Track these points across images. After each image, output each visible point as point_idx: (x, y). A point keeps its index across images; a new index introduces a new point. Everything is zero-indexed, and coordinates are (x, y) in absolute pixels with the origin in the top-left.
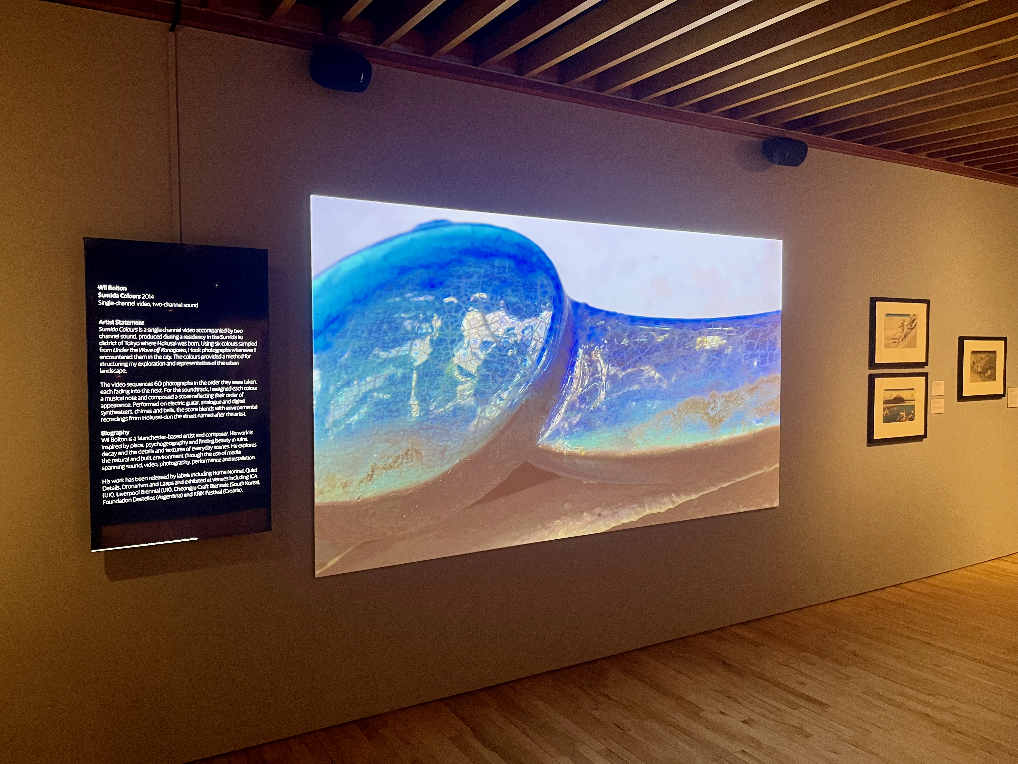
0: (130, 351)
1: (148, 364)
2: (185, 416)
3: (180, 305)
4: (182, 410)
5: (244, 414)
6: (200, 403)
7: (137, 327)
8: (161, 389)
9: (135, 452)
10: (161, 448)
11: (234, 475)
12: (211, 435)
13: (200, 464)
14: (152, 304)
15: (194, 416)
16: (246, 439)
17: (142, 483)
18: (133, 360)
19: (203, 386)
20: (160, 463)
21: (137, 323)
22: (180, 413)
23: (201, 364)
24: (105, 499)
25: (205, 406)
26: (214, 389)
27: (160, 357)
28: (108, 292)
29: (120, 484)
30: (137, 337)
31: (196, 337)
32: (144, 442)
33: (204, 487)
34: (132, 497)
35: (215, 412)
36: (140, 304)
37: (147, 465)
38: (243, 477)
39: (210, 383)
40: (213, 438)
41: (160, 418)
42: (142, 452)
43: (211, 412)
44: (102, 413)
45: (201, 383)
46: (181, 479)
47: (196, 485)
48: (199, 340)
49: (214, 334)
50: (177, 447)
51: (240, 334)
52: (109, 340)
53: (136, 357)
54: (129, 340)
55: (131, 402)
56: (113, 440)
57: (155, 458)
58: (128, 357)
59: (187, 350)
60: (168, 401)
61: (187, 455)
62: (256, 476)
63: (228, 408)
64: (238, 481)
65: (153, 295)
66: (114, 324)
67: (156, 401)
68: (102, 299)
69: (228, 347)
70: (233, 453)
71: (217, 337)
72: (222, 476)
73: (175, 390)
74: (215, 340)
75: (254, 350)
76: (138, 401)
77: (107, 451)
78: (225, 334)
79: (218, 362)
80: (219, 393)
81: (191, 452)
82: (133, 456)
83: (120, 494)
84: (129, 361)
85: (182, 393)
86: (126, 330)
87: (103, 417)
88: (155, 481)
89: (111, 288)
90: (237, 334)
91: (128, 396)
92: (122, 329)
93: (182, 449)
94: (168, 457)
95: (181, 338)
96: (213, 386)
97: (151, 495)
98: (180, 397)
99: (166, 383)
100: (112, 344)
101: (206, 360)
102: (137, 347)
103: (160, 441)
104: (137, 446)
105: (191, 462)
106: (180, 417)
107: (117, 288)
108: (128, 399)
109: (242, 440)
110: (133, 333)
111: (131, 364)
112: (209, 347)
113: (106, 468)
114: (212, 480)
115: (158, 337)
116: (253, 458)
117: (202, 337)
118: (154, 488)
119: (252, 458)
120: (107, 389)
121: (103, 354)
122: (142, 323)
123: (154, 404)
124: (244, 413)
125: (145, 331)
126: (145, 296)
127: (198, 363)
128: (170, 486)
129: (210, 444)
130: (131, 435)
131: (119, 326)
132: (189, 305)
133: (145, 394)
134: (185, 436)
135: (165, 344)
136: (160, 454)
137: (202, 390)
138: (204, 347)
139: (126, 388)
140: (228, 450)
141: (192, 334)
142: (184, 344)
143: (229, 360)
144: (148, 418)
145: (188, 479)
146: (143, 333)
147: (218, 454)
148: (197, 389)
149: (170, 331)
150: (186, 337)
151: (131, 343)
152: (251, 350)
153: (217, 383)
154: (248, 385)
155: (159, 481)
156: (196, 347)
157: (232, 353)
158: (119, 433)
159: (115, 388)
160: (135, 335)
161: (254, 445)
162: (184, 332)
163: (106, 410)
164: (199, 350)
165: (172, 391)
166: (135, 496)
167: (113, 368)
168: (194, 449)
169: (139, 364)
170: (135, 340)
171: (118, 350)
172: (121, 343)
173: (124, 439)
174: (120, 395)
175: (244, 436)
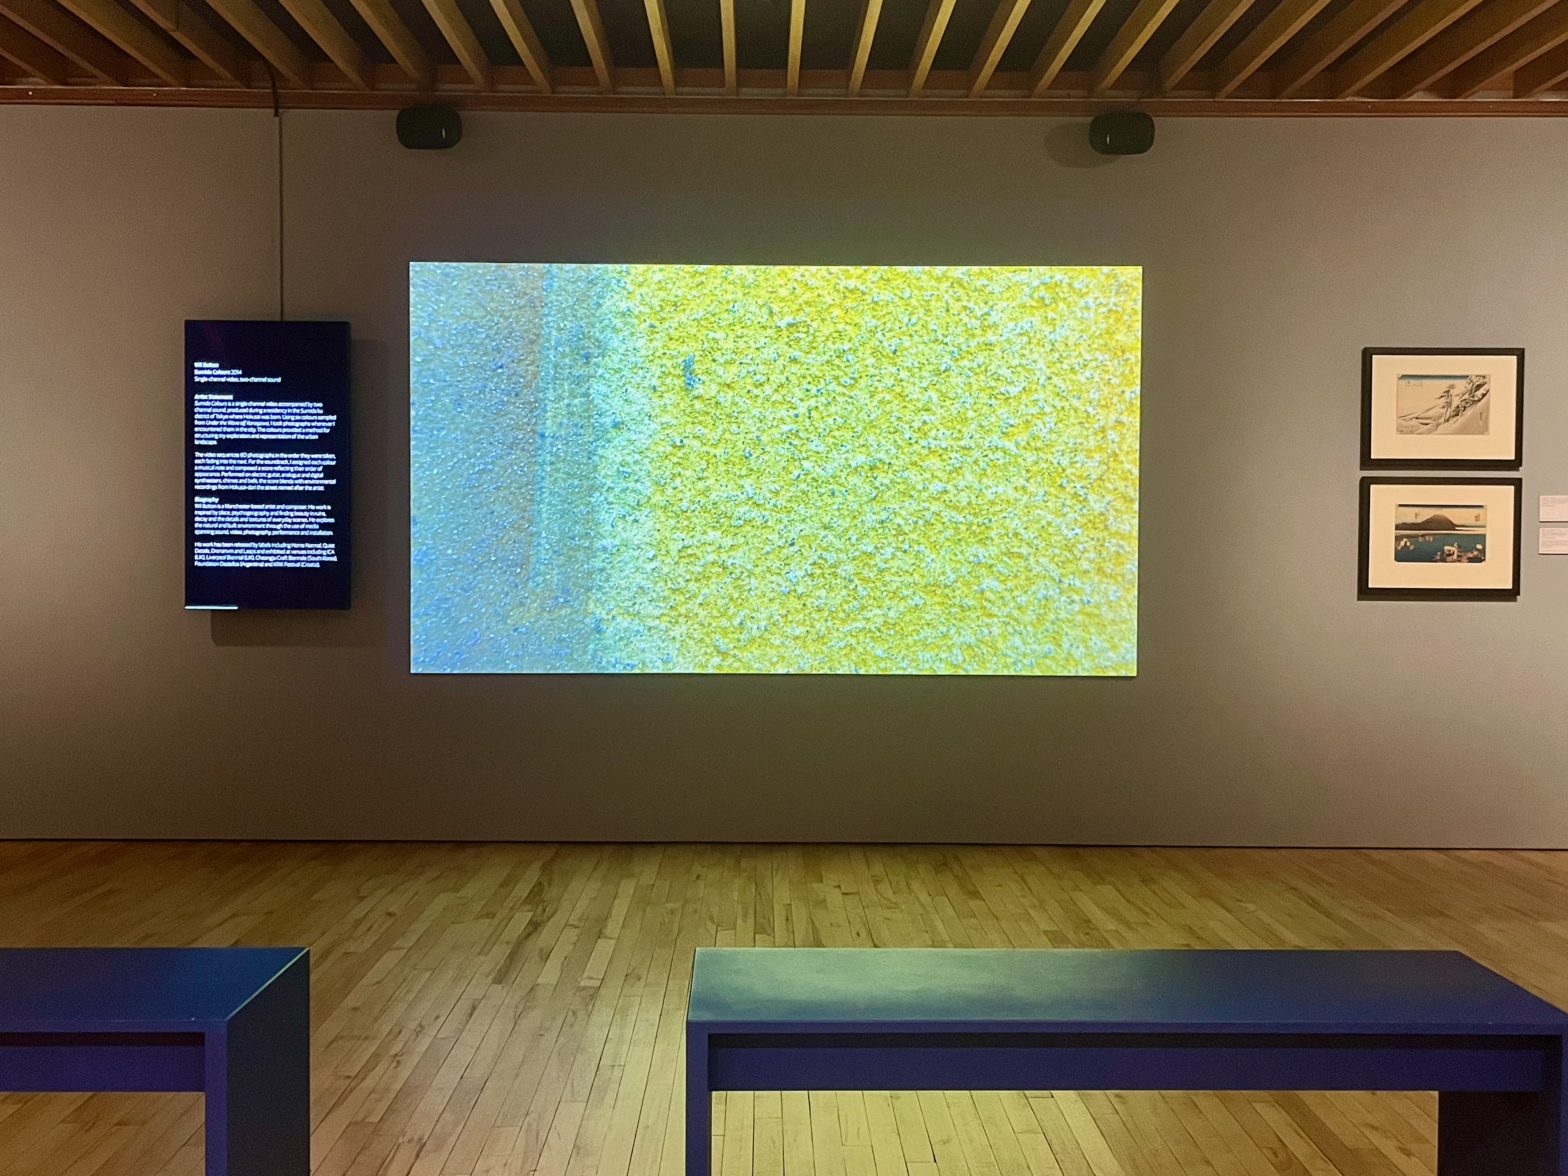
0: (220, 424)
1: (235, 436)
2: (267, 488)
3: (264, 380)
4: (265, 481)
5: (322, 488)
6: (281, 475)
7: (227, 401)
8: (246, 461)
9: (223, 519)
10: (245, 516)
11: (312, 549)
12: (291, 508)
13: (280, 535)
14: (239, 380)
15: (274, 488)
16: (324, 514)
17: (228, 548)
18: (223, 433)
19: (284, 459)
20: (244, 531)
21: (226, 397)
22: (262, 484)
23: (283, 437)
24: (197, 560)
25: (285, 478)
26: (294, 462)
27: (245, 430)
28: (203, 369)
29: (210, 548)
30: (227, 410)
31: (278, 411)
32: (231, 510)
33: (284, 558)
34: (219, 561)
35: (295, 485)
36: (229, 379)
37: (233, 532)
38: (320, 552)
39: (290, 456)
40: (292, 510)
41: (245, 488)
42: (228, 519)
43: (290, 485)
44: (197, 481)
45: (282, 455)
46: (262, 549)
47: (276, 555)
48: (281, 414)
49: (295, 407)
50: (259, 517)
51: (320, 408)
52: (203, 413)
53: (225, 429)
54: (219, 413)
55: (220, 471)
56: (205, 506)
57: (240, 526)
58: (219, 430)
59: (270, 424)
60: (252, 472)
61: (268, 526)
62: (333, 552)
63: (307, 482)
64: (316, 556)
65: (240, 371)
66: (207, 398)
67: (241, 471)
68: (198, 375)
69: (308, 421)
70: (310, 526)
71: (298, 411)
72: (301, 549)
73: (258, 462)
74: (296, 414)
75: (333, 424)
76: (226, 471)
77: (200, 516)
78: (305, 408)
79: (298, 436)
80: (299, 466)
81: (271, 523)
82: (221, 522)
83: (210, 557)
84: (219, 433)
85: (264, 465)
86: (218, 404)
87: (196, 484)
88: (239, 548)
89: (205, 365)
90: (316, 408)
91: (218, 466)
92: (213, 403)
93: (264, 520)
94: (251, 526)
95: (265, 411)
96: (293, 459)
97: (236, 561)
98: (263, 469)
99: (250, 455)
100: (205, 417)
101: (287, 433)
102: (226, 420)
103: (244, 510)
104: (224, 513)
105: (272, 533)
106: (262, 488)
107: (211, 365)
108: (218, 468)
109: (319, 514)
110: (223, 407)
111: (221, 436)
112: (290, 421)
113: (199, 532)
114: (291, 552)
115: (244, 411)
116: (330, 533)
117: (284, 411)
118: (238, 554)
120: (199, 458)
121: (198, 426)
122: (231, 397)
123: (240, 475)
125: (233, 404)
126: (234, 372)
127: (279, 436)
128: (253, 554)
129: (289, 517)
130: (220, 503)
131: (211, 401)
132: (272, 380)
133: (232, 465)
134: (267, 507)
135: (251, 417)
136: (244, 523)
137: (283, 462)
138: (285, 421)
139: (216, 458)
140: (306, 523)
141: (274, 407)
142: (267, 417)
143: (308, 434)
144: (234, 488)
145: (269, 549)
146: (231, 407)
147: (296, 526)
148: (277, 462)
149: (255, 404)
150: (269, 411)
151: (221, 417)
152: (330, 424)
153: (296, 456)
154: (326, 459)
155: (243, 548)
156: (277, 420)
157: (311, 427)
158: (209, 500)
159: (207, 458)
160: (225, 409)
161: (332, 520)
162: (267, 405)
163: (199, 478)
164: (281, 424)
165: (256, 462)
166: (222, 560)
167: (206, 439)
168: (274, 520)
169: (229, 436)
170: (224, 414)
171: (210, 423)
172: (212, 417)
173: (214, 506)
174: (211, 465)
175: (322, 511)
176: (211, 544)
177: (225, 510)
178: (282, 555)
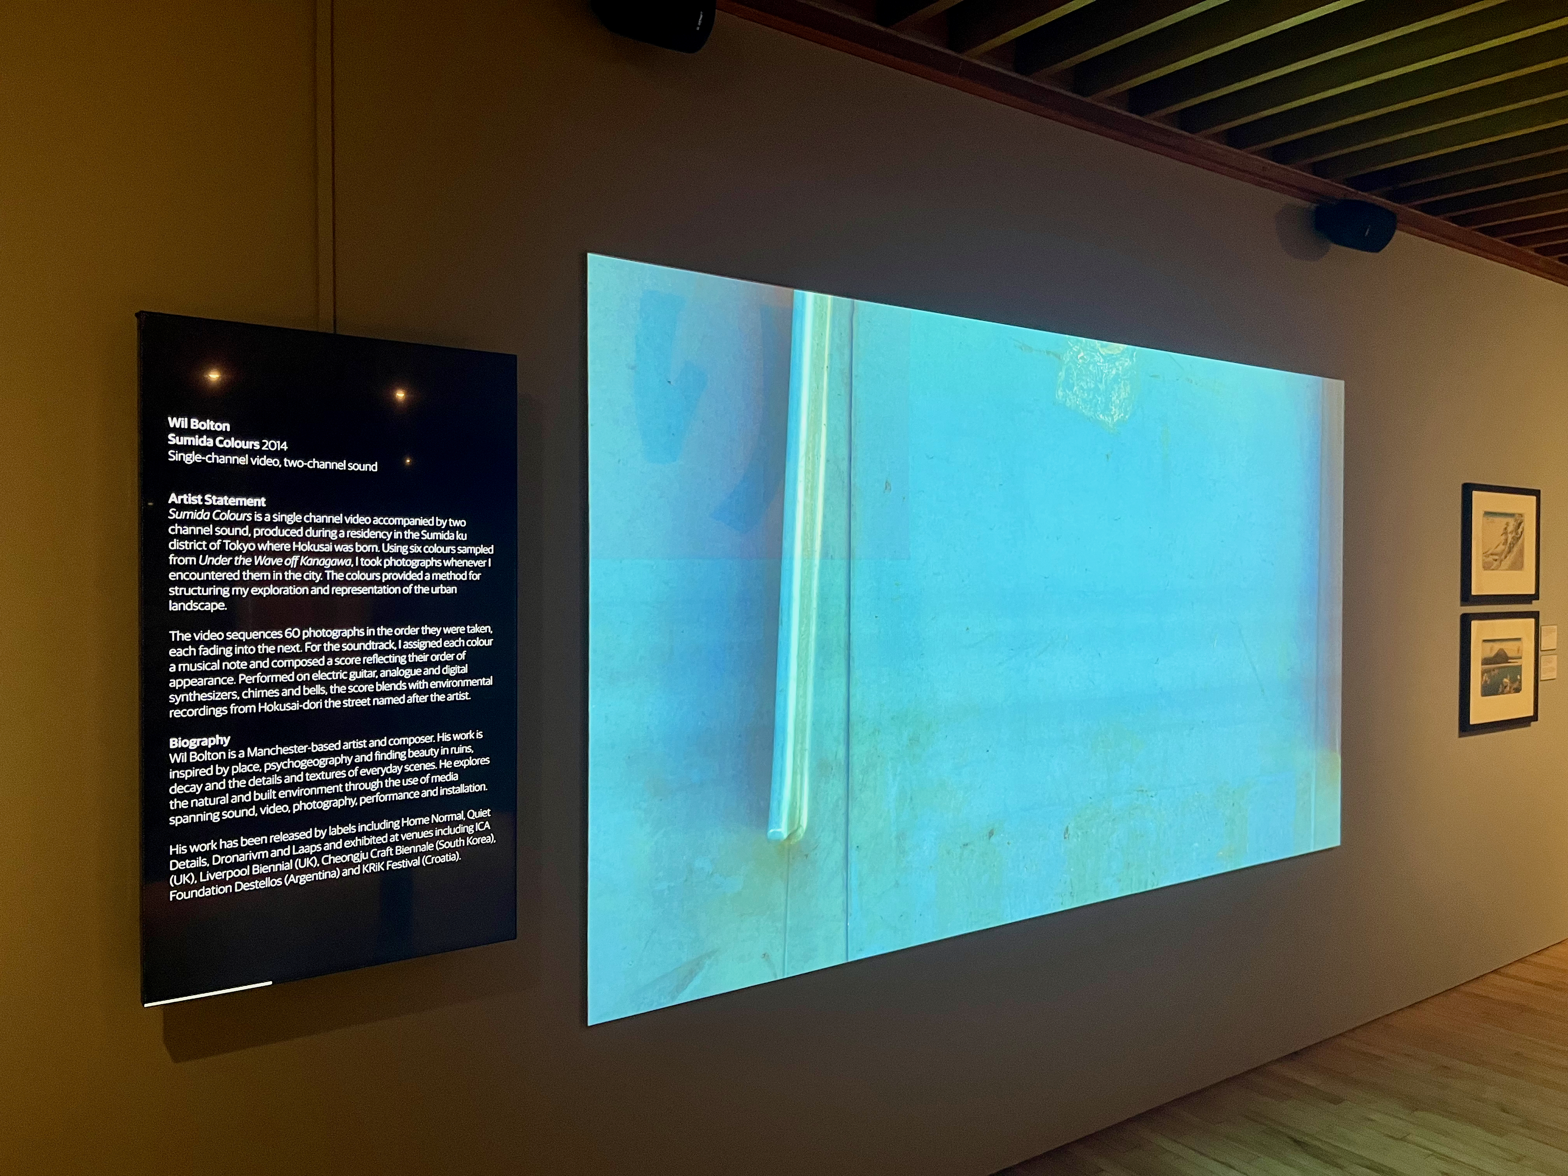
0: (236, 564)
1: (272, 590)
2: (348, 703)
3: (341, 466)
4: (342, 690)
5: (464, 696)
6: (378, 674)
7: (252, 510)
8: (298, 646)
9: (241, 784)
10: (297, 771)
11: (443, 825)
12: (400, 742)
13: (376, 804)
14: (282, 462)
15: (364, 702)
16: (469, 749)
17: (255, 849)
18: (242, 583)
19: (385, 638)
20: (294, 805)
21: (249, 502)
22: (338, 696)
23: (382, 590)
24: (176, 887)
25: (389, 680)
26: (408, 645)
27: (297, 576)
28: (189, 432)
29: (208, 855)
30: (251, 531)
31: (371, 534)
32: (261, 761)
33: (384, 853)
34: (232, 881)
35: (409, 692)
36: (257, 461)
37: (266, 810)
38: (462, 829)
39: (400, 631)
40: (403, 747)
41: (296, 706)
42: (256, 782)
43: (399, 693)
44: (174, 699)
45: (381, 630)
46: (336, 838)
47: (366, 849)
48: (378, 541)
49: (409, 527)
50: (329, 768)
51: (460, 529)
52: (191, 538)
53: (247, 574)
54: (233, 538)
55: (235, 673)
56: (195, 757)
57: (283, 794)
58: (230, 576)
59: (354, 562)
60: (313, 670)
61: (349, 786)
62: (487, 825)
63: (434, 684)
64: (452, 838)
65: (285, 443)
66: (200, 503)
67: (288, 670)
68: (176, 447)
69: (436, 556)
70: (441, 778)
71: (415, 536)
72: (420, 828)
73: (327, 646)
74: (411, 542)
75: (487, 563)
76: (249, 672)
77: (181, 782)
78: (430, 529)
79: (416, 587)
80: (417, 652)
81: (358, 779)
82: (238, 791)
83: (208, 875)
84: (231, 584)
85: (341, 654)
86: (228, 516)
87: (173, 706)
88: (283, 845)
89: (196, 424)
90: (454, 529)
91: (230, 660)
92: (217, 515)
93: (340, 774)
94: (310, 792)
95: (342, 535)
96: (404, 638)
97: (272, 875)
98: (339, 662)
99: (309, 632)
100: (196, 546)
101: (391, 583)
102: (249, 554)
103: (294, 757)
104: (246, 769)
105: (358, 801)
106: (337, 704)
107: (209, 425)
108: (229, 666)
109: (461, 750)
110: (242, 524)
111: (236, 590)
112: (398, 555)
113: (179, 820)
114: (399, 837)
115: (294, 533)
116: (482, 787)
117: (385, 535)
118: (280, 859)
119: (480, 788)
120: (183, 644)
121: (177, 568)
122: (262, 502)
123: (283, 678)
124: (467, 694)
125: (268, 518)
126: (268, 443)
127: (374, 590)
128: (314, 854)
129: (397, 762)
130: (235, 745)
131: (212, 508)
132: (359, 466)
133: (263, 657)
134: (347, 746)
135: (309, 547)
136: (294, 786)
137: (383, 646)
138: (388, 555)
139: (225, 643)
140: (433, 772)
141: (365, 527)
142: (348, 548)
143: (437, 583)
144: (270, 708)
145: (351, 837)
146: (263, 524)
147: (414, 781)
148: (371, 645)
149: (320, 519)
150: (353, 534)
151: (238, 546)
152: (481, 563)
153: (412, 631)
154: (474, 636)
155: (291, 843)
156: (371, 555)
157: (444, 569)
158: (207, 742)
159: (201, 642)
160: (247, 528)
161: (486, 761)
162: (347, 522)
163: (181, 691)
164: (378, 562)
165: (322, 648)
166: (240, 878)
167: (198, 599)
168: (364, 772)
169: (254, 591)
170: (245, 540)
171: (210, 560)
172: (215, 546)
173: (219, 755)
175: (465, 743)
178: (382, 846)
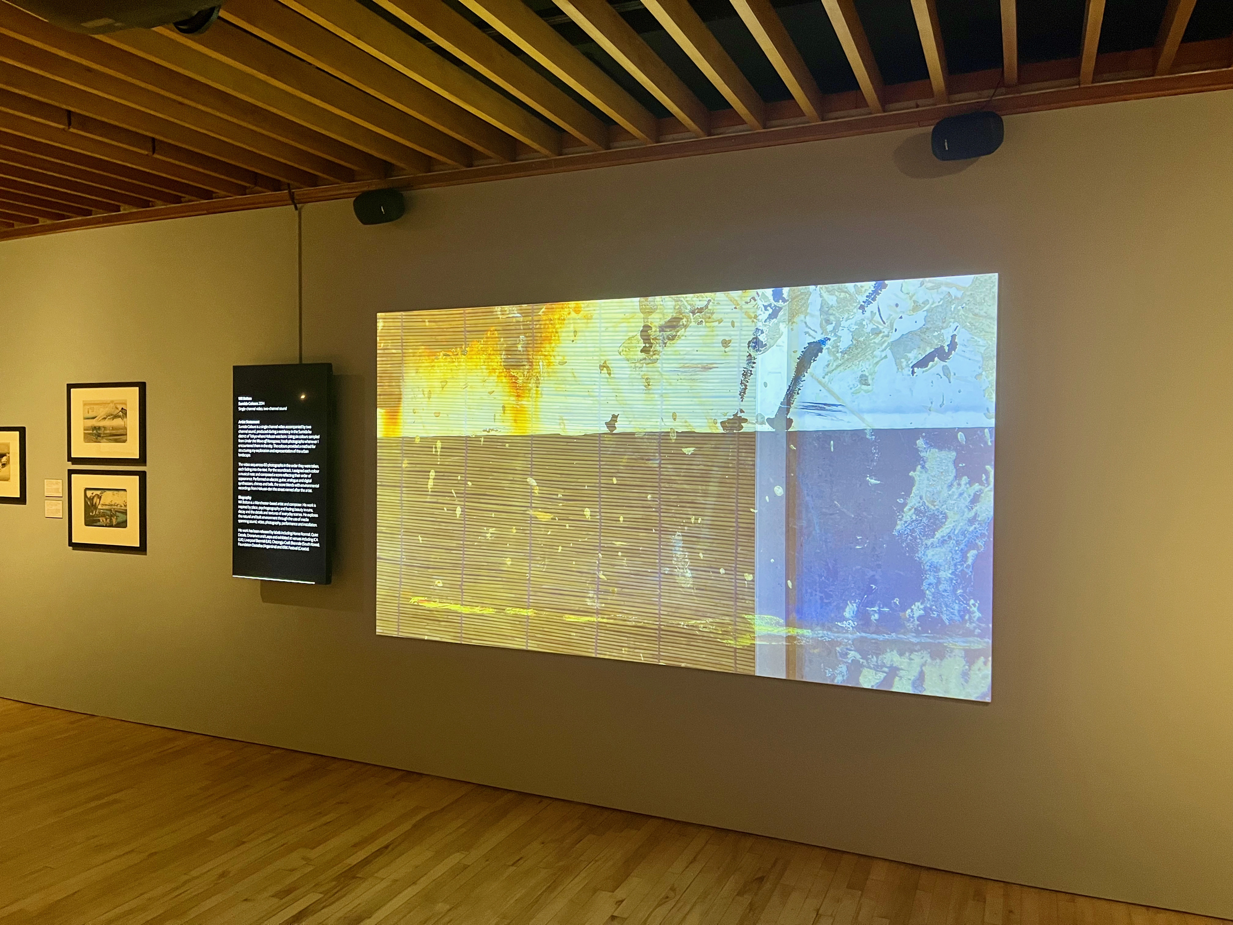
0: (253, 442)
1: (261, 451)
2: (279, 490)
4: (277, 485)
5: (310, 491)
6: (286, 480)
7: (256, 425)
8: (267, 469)
9: (254, 512)
10: (266, 511)
11: (304, 537)
12: (292, 505)
13: (286, 526)
14: (263, 409)
15: (283, 490)
16: (312, 510)
17: (257, 534)
18: (254, 448)
19: (288, 468)
20: (266, 522)
21: (256, 422)
22: (276, 487)
23: (288, 451)
24: (240, 542)
25: (290, 483)
26: (295, 471)
27: (267, 446)
28: (243, 401)
29: (246, 533)
30: (256, 432)
31: (285, 432)
32: (258, 506)
33: (288, 543)
34: (251, 543)
35: (295, 488)
36: (258, 409)
37: (259, 522)
38: (310, 539)
39: (292, 466)
40: (293, 507)
41: (266, 489)
42: (257, 512)
43: (292, 488)
44: (240, 484)
45: (288, 465)
46: (276, 535)
47: (284, 540)
48: (287, 434)
49: (295, 429)
51: (310, 430)
52: (243, 434)
53: (255, 446)
54: (252, 434)
55: (252, 477)
56: (244, 502)
57: (263, 517)
59: (280, 441)
60: (270, 477)
61: (279, 518)
62: (317, 540)
63: (302, 486)
64: (307, 542)
65: (264, 402)
66: (245, 423)
67: (264, 477)
68: (240, 406)
69: (303, 439)
70: (304, 520)
71: (297, 432)
72: (298, 536)
73: (274, 470)
74: (295, 434)
75: (317, 442)
76: (256, 477)
77: (241, 509)
78: (301, 430)
79: (297, 450)
80: (297, 473)
81: (281, 516)
82: (253, 515)
83: (247, 540)
84: (252, 448)
85: (277, 473)
86: (251, 427)
88: (263, 534)
89: (244, 399)
90: (307, 429)
91: (251, 473)
92: (249, 427)
93: (277, 513)
94: (269, 518)
95: (277, 432)
96: (294, 468)
97: (261, 543)
98: (277, 475)
99: (270, 465)
100: (244, 437)
101: (290, 449)
102: (256, 439)
103: (266, 506)
104: (255, 508)
105: (281, 523)
106: (276, 490)
107: (247, 398)
108: (251, 475)
109: (309, 510)
110: (254, 429)
111: (254, 451)
112: (292, 439)
113: (240, 521)
114: (292, 539)
115: (266, 432)
116: (315, 525)
117: (288, 432)
118: (262, 539)
121: (240, 443)
122: (258, 422)
123: (264, 480)
125: (260, 427)
126: (260, 403)
127: (286, 451)
128: (270, 539)
129: (291, 512)
130: (253, 500)
131: (247, 425)
132: (282, 409)
133: (259, 472)
134: (279, 504)
135: (270, 436)
136: (265, 515)
137: (288, 471)
138: (289, 439)
139: (250, 467)
140: (301, 517)
141: (284, 429)
142: (279, 437)
143: (303, 449)
144: (260, 489)
145: (279, 535)
146: (259, 429)
147: (296, 519)
148: (285, 470)
149: (272, 427)
150: (280, 432)
152: (315, 442)
153: (296, 466)
154: (313, 469)
155: (265, 534)
157: (305, 444)
158: (246, 498)
159: (245, 467)
161: (316, 516)
162: (279, 428)
163: (241, 481)
164: (287, 441)
166: (253, 543)
167: (245, 453)
168: (283, 514)
169: (257, 451)
170: (255, 434)
171: (246, 441)
172: (248, 436)
173: (249, 503)
174: (247, 472)
176: (246, 531)
177: (255, 505)
178: (287, 541)
